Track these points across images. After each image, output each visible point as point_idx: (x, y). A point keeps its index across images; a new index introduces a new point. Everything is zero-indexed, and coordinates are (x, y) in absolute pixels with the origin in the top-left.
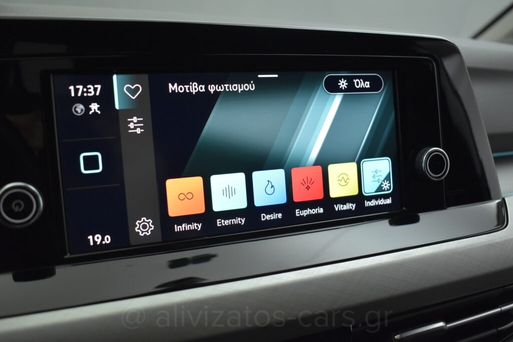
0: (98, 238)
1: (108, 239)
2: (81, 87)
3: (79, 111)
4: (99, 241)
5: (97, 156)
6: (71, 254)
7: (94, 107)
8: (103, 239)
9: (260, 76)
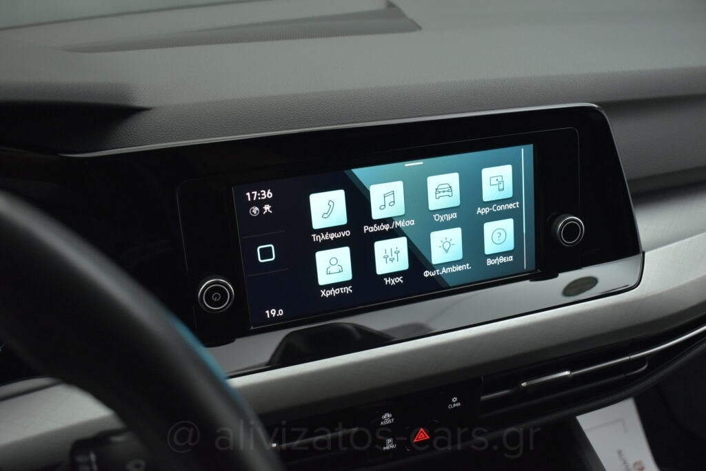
0: (273, 312)
1: (281, 313)
2: (256, 193)
3: (255, 213)
4: (274, 314)
5: (271, 248)
6: (254, 327)
7: (267, 208)
8: (277, 313)
9: (406, 165)
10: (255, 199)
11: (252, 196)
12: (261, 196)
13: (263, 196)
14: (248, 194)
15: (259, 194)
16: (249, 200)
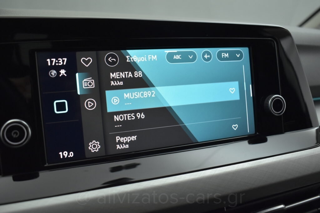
0: (65, 154)
1: (72, 154)
2: (54, 60)
3: (53, 74)
4: (66, 156)
5: (64, 103)
6: (48, 164)
7: (63, 72)
9: (165, 51)
10: (53, 64)
11: (52, 62)
12: (58, 63)
13: (60, 63)
14: (49, 60)
15: (57, 61)
16: (49, 64)
